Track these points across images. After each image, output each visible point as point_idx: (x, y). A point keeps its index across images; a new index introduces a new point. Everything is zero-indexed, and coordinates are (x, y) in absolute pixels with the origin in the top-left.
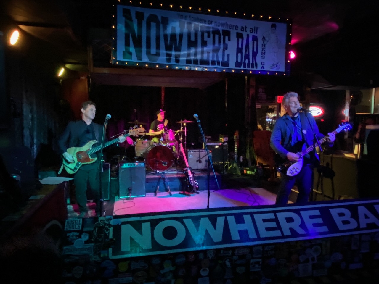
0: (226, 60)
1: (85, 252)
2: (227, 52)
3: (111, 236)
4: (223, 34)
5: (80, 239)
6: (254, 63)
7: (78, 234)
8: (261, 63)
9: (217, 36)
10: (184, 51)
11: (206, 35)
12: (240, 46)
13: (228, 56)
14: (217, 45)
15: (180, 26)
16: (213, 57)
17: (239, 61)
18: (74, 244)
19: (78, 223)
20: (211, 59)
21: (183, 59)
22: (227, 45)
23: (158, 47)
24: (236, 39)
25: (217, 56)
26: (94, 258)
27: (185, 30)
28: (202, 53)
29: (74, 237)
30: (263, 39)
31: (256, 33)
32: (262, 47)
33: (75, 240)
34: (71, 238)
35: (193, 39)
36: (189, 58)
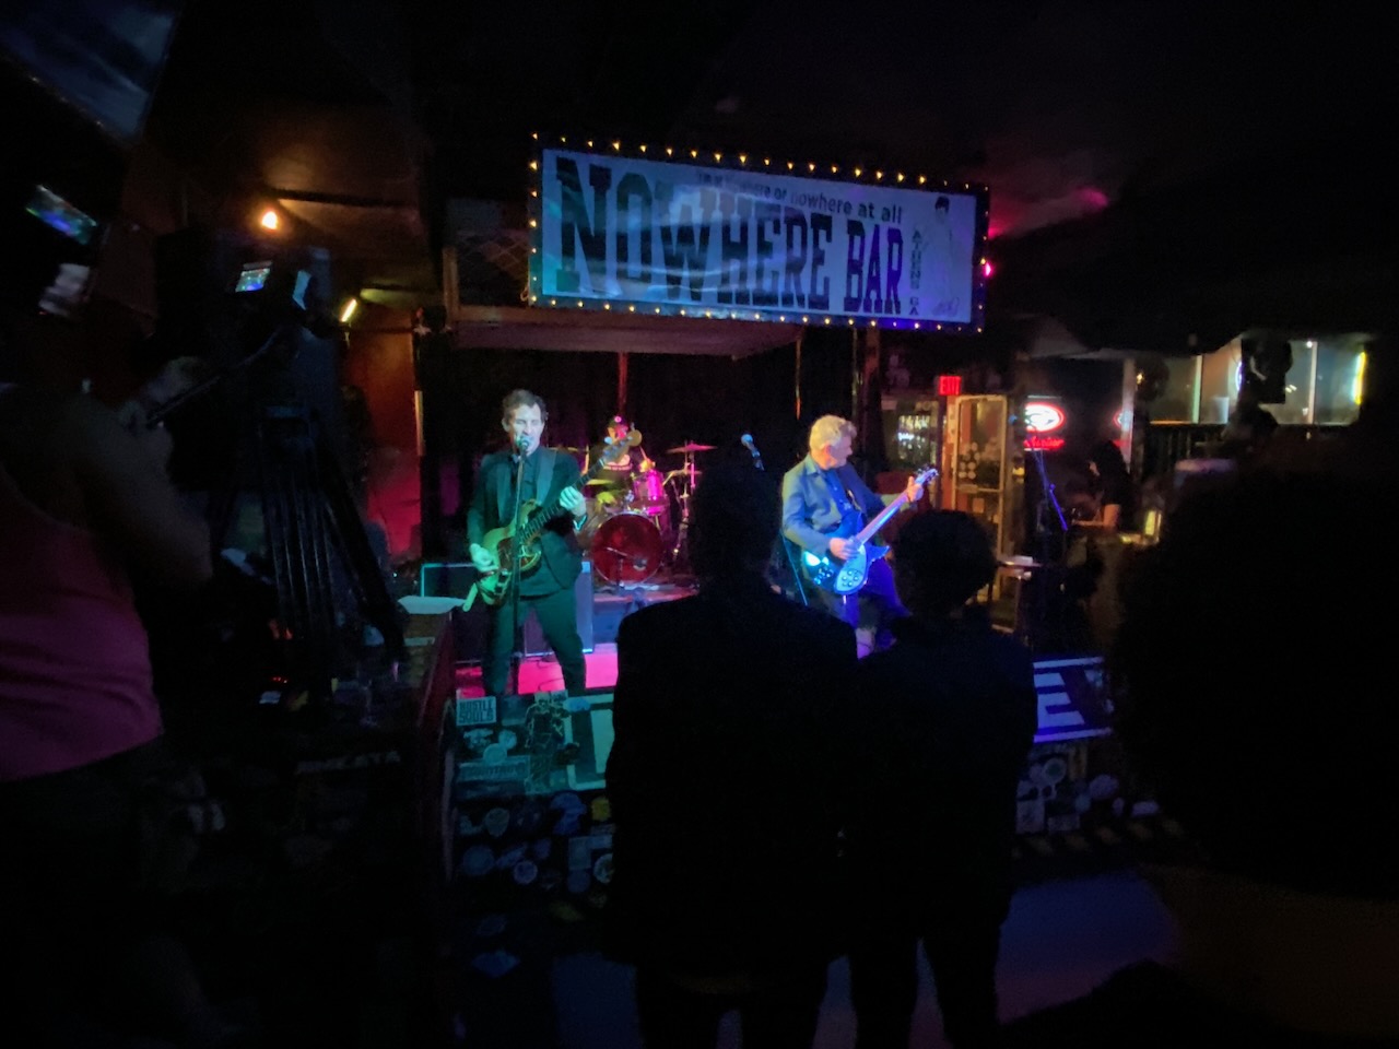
0: (820, 290)
1: (513, 775)
2: (822, 272)
3: (569, 738)
4: (813, 226)
5: (495, 745)
6: (892, 298)
7: (490, 732)
8: (908, 301)
9: (797, 230)
10: (712, 269)
11: (769, 227)
12: (856, 255)
13: (827, 281)
14: (797, 251)
15: (703, 204)
16: (787, 285)
17: (854, 294)
18: (485, 756)
19: (487, 707)
20: (781, 289)
21: (709, 290)
22: (823, 252)
23: (646, 258)
24: (846, 238)
25: (798, 284)
26: (534, 789)
27: (717, 216)
28: (760, 273)
29: (483, 741)
30: (914, 237)
31: (896, 220)
32: (914, 256)
33: (484, 747)
34: (475, 742)
35: (735, 237)
36: (725, 289)
